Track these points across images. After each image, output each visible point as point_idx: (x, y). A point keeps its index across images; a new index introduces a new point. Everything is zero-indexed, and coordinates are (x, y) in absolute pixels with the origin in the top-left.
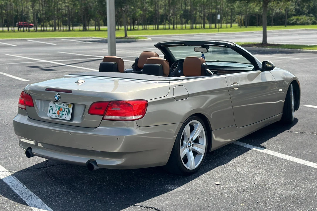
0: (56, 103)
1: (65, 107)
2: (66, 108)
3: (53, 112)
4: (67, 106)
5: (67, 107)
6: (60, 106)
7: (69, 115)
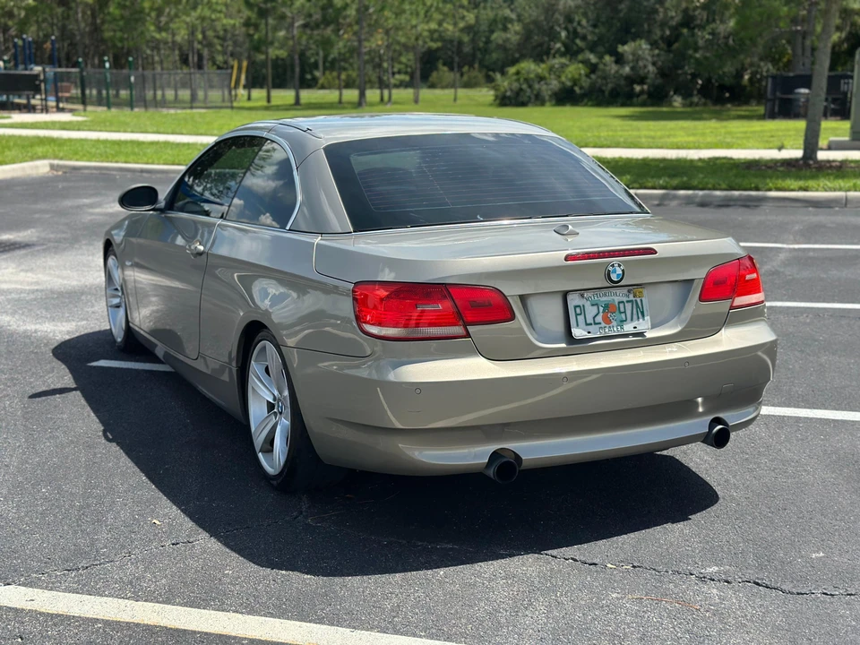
1: (625, 299)
2: (628, 302)
3: (588, 322)
5: (631, 298)
6: (604, 299)
7: (643, 316)
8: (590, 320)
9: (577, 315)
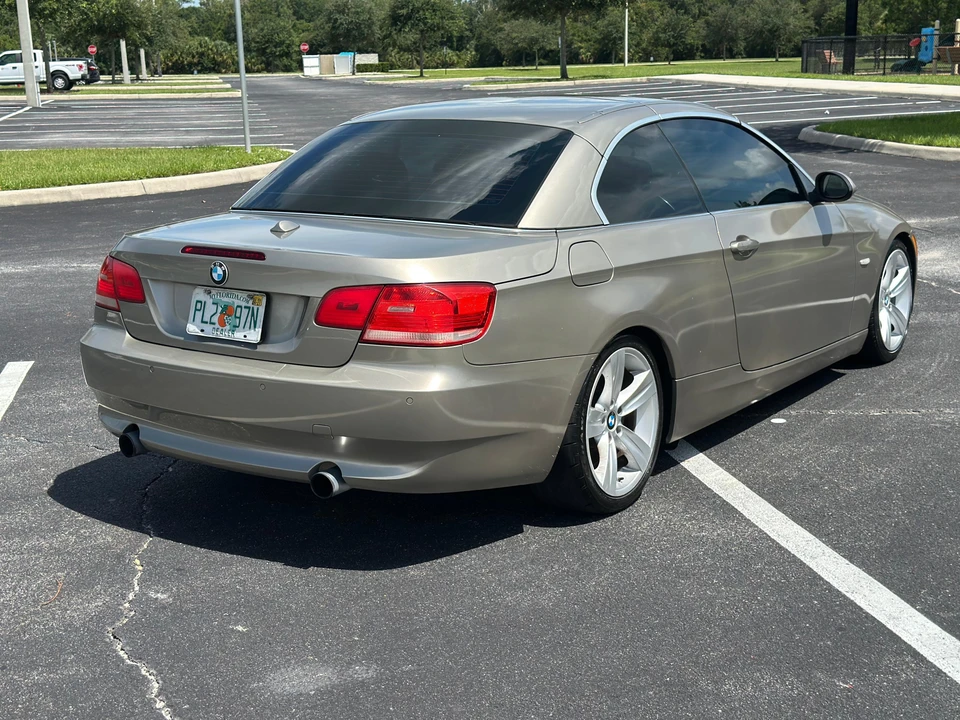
0: (214, 291)
1: (244, 304)
2: (245, 307)
4: (248, 302)
6: (226, 299)
7: (255, 327)
8: (206, 319)
9: (196, 310)
